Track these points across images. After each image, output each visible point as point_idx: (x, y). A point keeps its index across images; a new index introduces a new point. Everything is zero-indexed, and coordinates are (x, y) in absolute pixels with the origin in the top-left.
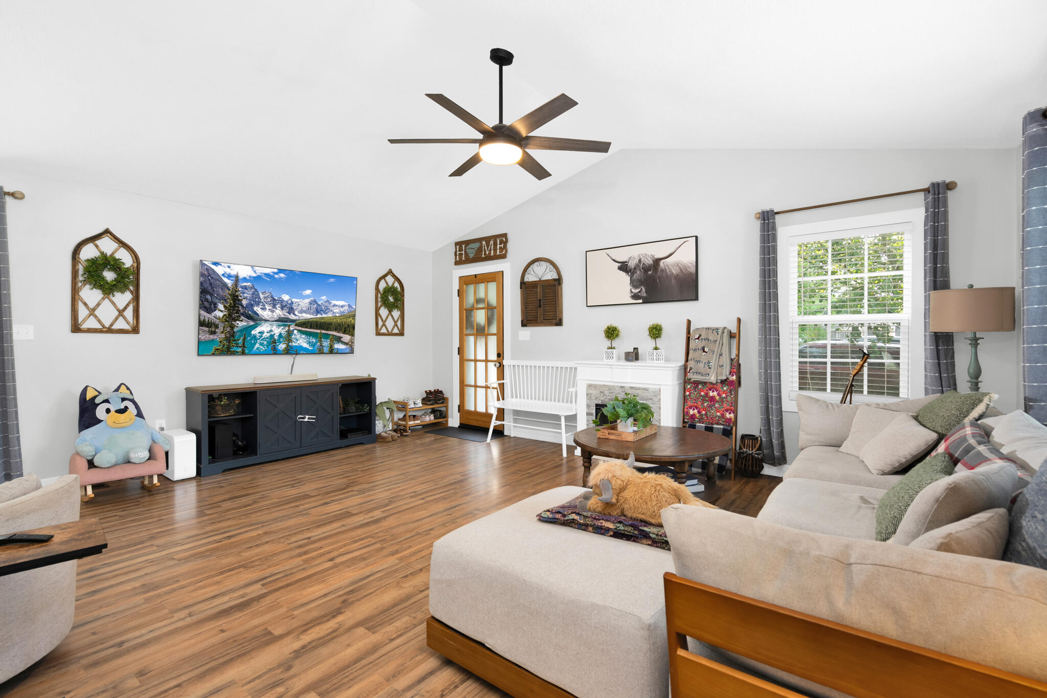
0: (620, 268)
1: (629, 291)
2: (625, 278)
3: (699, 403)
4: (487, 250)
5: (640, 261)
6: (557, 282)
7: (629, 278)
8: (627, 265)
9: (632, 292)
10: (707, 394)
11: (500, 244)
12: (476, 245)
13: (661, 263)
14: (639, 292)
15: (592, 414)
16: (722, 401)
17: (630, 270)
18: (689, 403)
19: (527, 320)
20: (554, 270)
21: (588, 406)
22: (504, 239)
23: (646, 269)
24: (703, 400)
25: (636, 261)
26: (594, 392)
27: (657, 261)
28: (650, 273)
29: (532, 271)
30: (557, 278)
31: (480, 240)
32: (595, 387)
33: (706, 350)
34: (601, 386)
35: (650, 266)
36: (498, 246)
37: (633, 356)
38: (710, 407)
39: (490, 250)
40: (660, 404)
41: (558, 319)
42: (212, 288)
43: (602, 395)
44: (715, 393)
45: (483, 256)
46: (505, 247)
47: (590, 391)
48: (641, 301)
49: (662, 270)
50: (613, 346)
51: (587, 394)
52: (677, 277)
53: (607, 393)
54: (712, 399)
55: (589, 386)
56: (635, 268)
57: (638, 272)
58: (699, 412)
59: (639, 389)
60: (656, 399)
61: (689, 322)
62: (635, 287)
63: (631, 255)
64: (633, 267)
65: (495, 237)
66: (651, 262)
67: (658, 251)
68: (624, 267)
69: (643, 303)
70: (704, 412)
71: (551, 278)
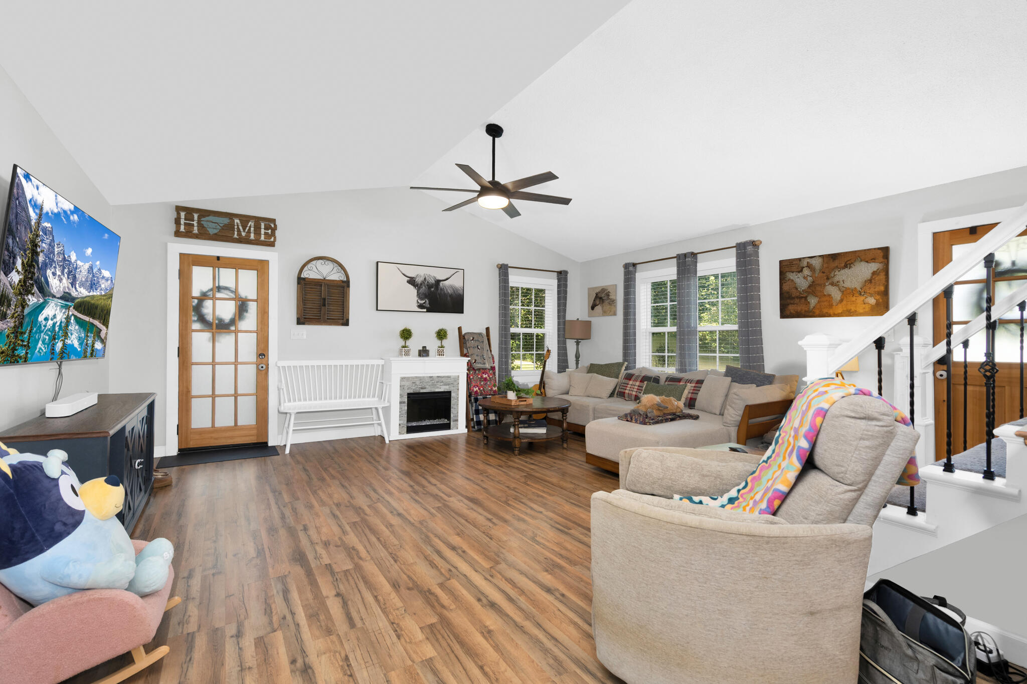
0: (409, 282)
1: (416, 301)
2: (413, 291)
3: (478, 383)
4: (242, 230)
5: (425, 279)
6: (345, 284)
7: (416, 291)
8: (415, 280)
9: (418, 302)
10: (482, 377)
11: (266, 229)
12: (226, 221)
13: (441, 283)
14: (424, 303)
15: (404, 402)
16: (491, 380)
17: (417, 285)
18: (473, 383)
19: (305, 318)
20: (342, 271)
21: (401, 396)
22: (273, 226)
23: (430, 286)
24: (480, 381)
25: (422, 279)
26: (407, 383)
27: (438, 282)
28: (432, 289)
29: (314, 268)
30: (345, 279)
31: (231, 216)
32: (407, 379)
33: (479, 347)
34: (413, 378)
35: (432, 284)
36: (263, 231)
37: (424, 352)
38: (486, 384)
39: (249, 232)
40: (458, 387)
41: (345, 319)
42: (17, 224)
43: (414, 385)
44: (487, 375)
45: (236, 236)
46: (273, 234)
47: (403, 383)
48: (425, 310)
49: (441, 289)
50: (407, 345)
51: (400, 386)
52: (451, 296)
53: (418, 383)
54: (485, 379)
55: (403, 379)
56: (421, 284)
57: (424, 288)
58: (479, 389)
59: (443, 377)
60: (455, 383)
61: (460, 329)
62: (421, 299)
63: (419, 273)
64: (420, 283)
65: (258, 220)
66: (434, 282)
67: (440, 275)
68: (412, 281)
69: (427, 312)
70: (482, 389)
71: (338, 279)
